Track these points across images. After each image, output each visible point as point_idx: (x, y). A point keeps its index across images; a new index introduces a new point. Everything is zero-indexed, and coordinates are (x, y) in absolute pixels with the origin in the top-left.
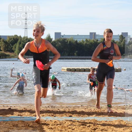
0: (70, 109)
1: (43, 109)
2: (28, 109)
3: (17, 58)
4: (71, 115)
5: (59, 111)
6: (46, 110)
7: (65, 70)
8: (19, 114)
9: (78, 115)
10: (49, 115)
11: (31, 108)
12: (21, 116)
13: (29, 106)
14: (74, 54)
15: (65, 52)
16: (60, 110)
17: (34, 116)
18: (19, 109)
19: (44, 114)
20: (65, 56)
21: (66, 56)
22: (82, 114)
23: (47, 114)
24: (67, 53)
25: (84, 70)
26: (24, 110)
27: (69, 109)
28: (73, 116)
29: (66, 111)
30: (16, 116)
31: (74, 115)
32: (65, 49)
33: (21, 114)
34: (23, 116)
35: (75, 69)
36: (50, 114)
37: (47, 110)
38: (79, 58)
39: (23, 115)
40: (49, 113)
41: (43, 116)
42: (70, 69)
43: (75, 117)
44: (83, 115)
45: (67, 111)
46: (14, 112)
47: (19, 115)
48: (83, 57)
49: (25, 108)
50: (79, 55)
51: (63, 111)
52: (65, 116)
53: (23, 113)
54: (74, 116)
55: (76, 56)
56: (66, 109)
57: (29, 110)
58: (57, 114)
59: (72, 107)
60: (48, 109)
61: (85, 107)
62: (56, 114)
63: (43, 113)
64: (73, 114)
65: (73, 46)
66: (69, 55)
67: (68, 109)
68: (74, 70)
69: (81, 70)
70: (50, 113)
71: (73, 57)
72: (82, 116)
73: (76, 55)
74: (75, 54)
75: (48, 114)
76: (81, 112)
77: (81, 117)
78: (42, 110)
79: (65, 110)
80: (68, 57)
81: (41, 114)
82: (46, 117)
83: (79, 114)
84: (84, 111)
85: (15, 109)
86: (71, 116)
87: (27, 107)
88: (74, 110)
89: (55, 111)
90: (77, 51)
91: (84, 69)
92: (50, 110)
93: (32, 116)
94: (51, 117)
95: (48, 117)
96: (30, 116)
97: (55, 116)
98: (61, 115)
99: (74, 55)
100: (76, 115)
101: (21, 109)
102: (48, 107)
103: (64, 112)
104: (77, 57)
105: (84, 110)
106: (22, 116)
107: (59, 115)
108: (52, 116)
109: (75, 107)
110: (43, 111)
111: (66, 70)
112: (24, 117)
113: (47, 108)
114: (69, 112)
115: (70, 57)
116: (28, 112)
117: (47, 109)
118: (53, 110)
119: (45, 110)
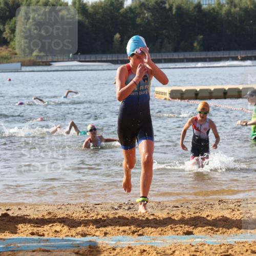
0: (185, 210)
1: (104, 213)
2: (61, 214)
3: (18, 62)
4: (191, 229)
5: (152, 217)
6: (115, 218)
7: (164, 97)
8: (35, 230)
9: (212, 229)
10: (124, 231)
11: (70, 213)
12: (41, 236)
13: (63, 207)
14: (193, 46)
15: (166, 41)
16: (155, 214)
17: (79, 236)
18: (33, 215)
19: (109, 229)
20: (164, 52)
21: (169, 52)
22: (223, 227)
23: (117, 228)
24: (170, 43)
25: (222, 94)
26: (47, 217)
27: (182, 213)
28: (194, 231)
29: (173, 218)
30: (25, 237)
31: (200, 228)
32: (164, 31)
33: (41, 230)
34: (46, 237)
35: (196, 91)
36: (127, 228)
37: (117, 216)
38: (209, 58)
39: (46, 233)
40: (123, 225)
41: (106, 234)
42: (182, 91)
43: (201, 236)
44: (224, 230)
45: (176, 219)
46: (20, 226)
47: (33, 234)
48: (219, 53)
49: (50, 213)
50: (206, 47)
51: (164, 219)
52: (171, 232)
53: (46, 227)
54: (200, 232)
55: (200, 50)
56: (174, 212)
57: (63, 218)
58: (148, 227)
59: (191, 206)
60: (121, 213)
61: (232, 206)
62: (143, 228)
63: (105, 226)
64: (196, 226)
65: (188, 21)
66: (176, 50)
67: (179, 213)
68: (194, 95)
69: (214, 95)
70: (127, 225)
71: (188, 55)
72: (224, 233)
73: (198, 48)
74: (195, 44)
75: (122, 228)
76: (220, 220)
77: (221, 236)
78: (103, 217)
79: (170, 216)
80: (175, 56)
81: (101, 229)
82: (115, 238)
83: (214, 225)
84: (228, 216)
85: (20, 217)
86: (189, 233)
87: (56, 208)
88: (197, 215)
89: (140, 218)
90: (202, 37)
91: (225, 90)
92: (127, 216)
93: (72, 236)
94: (130, 237)
95: (120, 237)
96: (67, 236)
97: (140, 232)
98: (159, 229)
99: (191, 49)
100: (205, 228)
101: (40, 216)
102: (120, 207)
103: (167, 222)
104: (203, 55)
105: (227, 214)
106: (43, 235)
107: (153, 230)
108: (133, 233)
109: (201, 205)
110: (105, 221)
111: (168, 96)
112: (49, 237)
113: (117, 211)
114: (183, 221)
115: (181, 55)
116: (60, 222)
117: (116, 213)
118: (136, 216)
119: (111, 216)
